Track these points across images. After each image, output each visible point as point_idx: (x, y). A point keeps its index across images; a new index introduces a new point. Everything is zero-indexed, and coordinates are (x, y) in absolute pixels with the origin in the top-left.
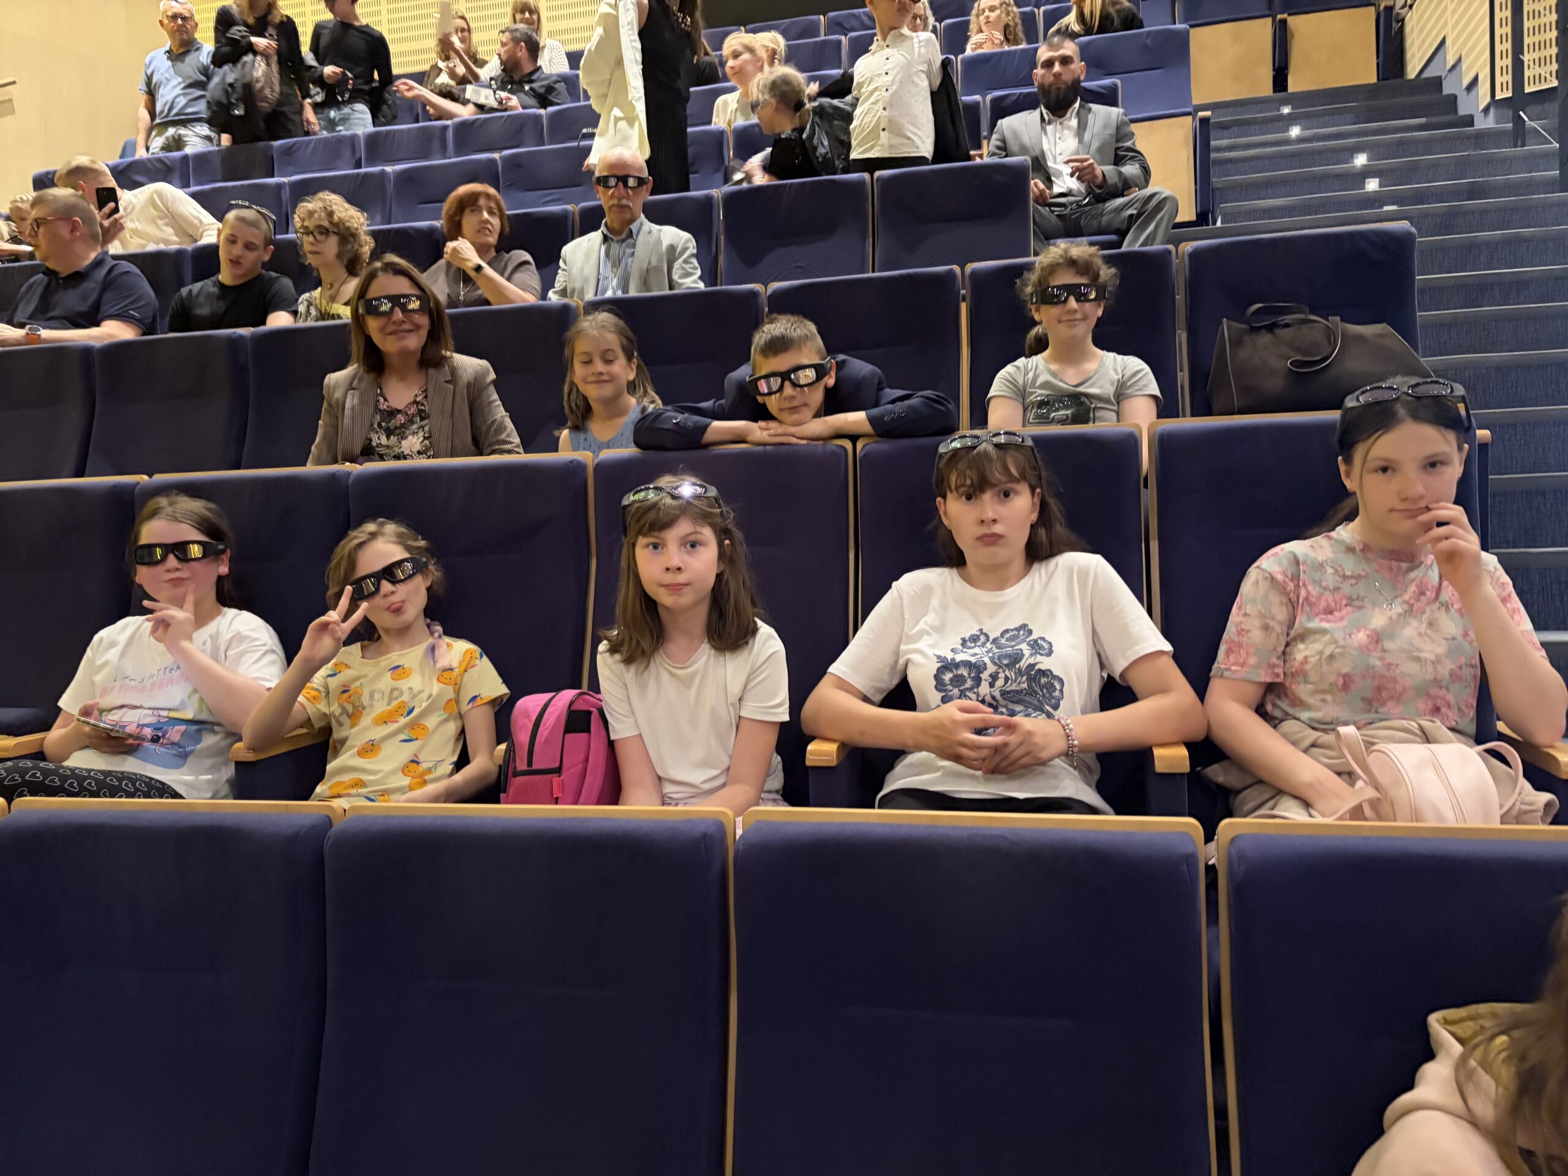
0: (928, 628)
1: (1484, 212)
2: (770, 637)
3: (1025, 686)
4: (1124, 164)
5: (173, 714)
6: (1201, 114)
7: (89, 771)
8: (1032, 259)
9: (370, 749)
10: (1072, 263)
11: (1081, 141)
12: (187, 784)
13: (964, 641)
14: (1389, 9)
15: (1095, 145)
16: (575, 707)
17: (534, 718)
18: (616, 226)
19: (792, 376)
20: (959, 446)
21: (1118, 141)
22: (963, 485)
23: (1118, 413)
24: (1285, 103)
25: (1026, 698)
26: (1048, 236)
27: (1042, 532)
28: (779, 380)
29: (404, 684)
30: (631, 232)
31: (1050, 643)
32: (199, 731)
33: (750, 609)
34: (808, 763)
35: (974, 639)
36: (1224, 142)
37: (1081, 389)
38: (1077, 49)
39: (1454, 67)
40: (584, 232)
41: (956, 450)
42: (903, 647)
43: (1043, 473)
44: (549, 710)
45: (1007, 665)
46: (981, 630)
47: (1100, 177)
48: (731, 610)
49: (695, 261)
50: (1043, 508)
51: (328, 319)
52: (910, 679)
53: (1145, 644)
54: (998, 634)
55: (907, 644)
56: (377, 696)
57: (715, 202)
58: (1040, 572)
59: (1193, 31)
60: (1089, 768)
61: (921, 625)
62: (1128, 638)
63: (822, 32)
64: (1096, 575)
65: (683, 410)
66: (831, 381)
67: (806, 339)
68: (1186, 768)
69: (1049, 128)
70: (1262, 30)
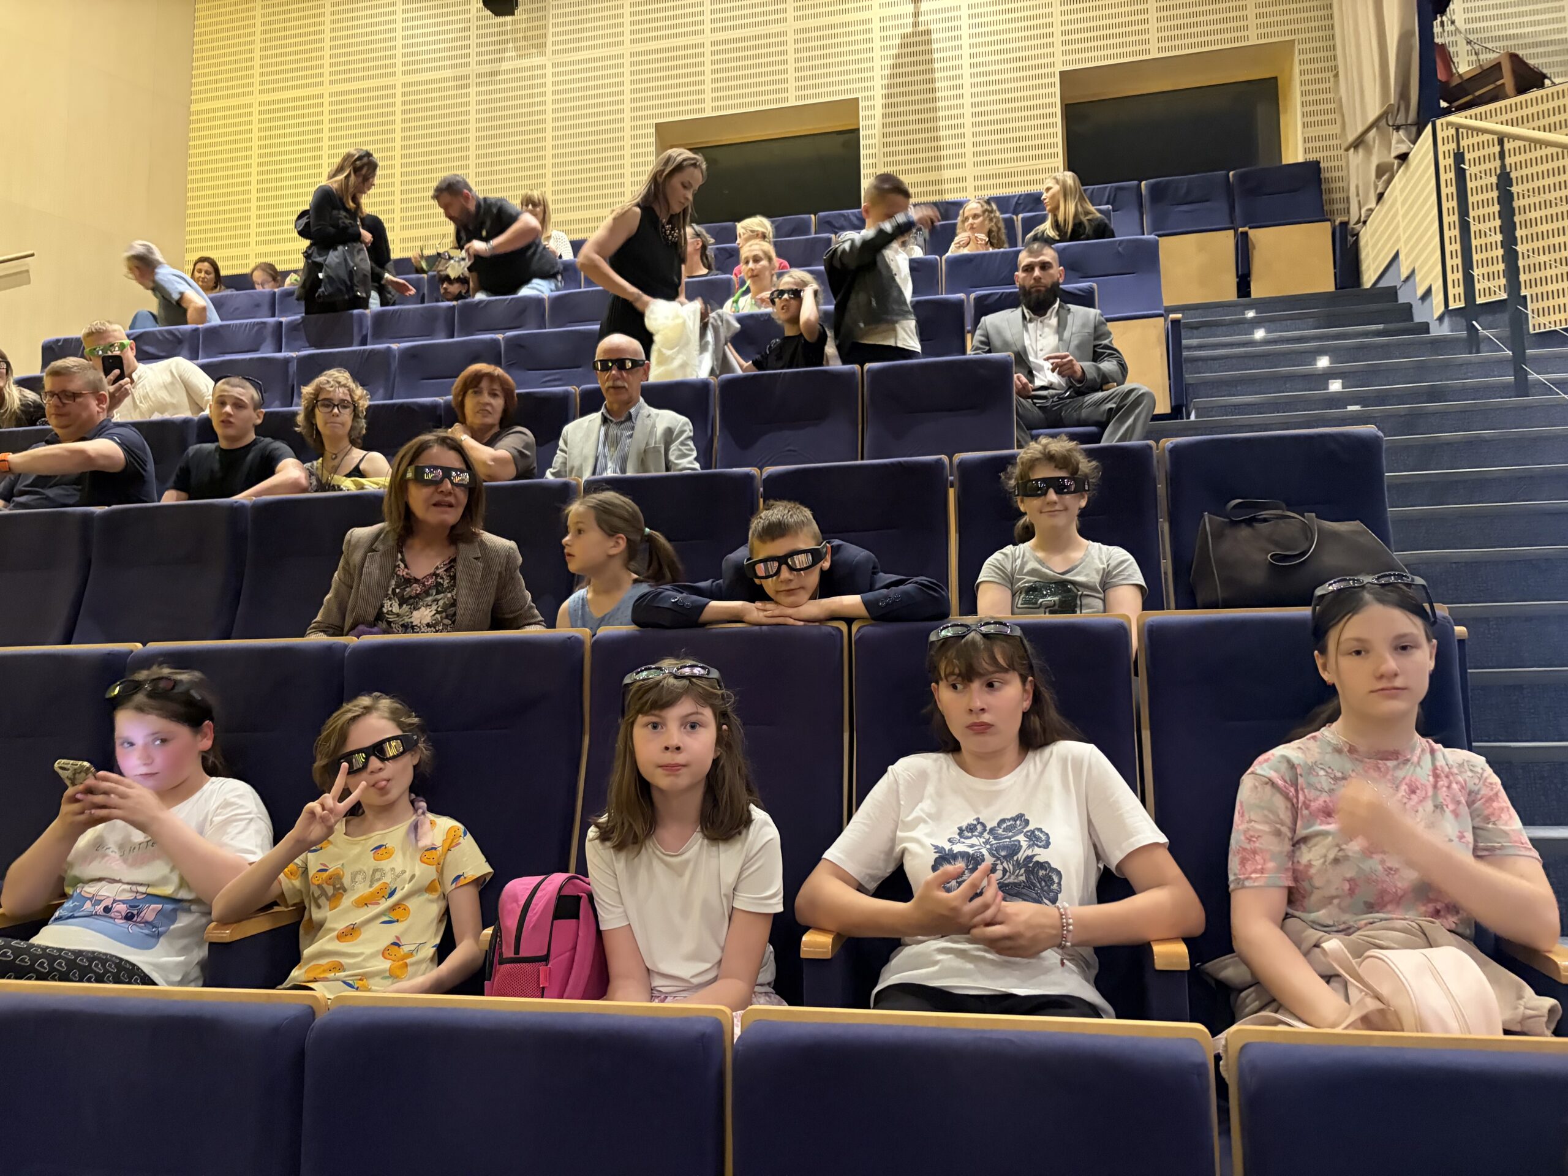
0: (924, 816)
1: (1444, 414)
2: (766, 823)
3: (1023, 878)
4: (1102, 360)
5: (151, 890)
6: (1172, 316)
7: (60, 950)
8: (1016, 451)
9: (350, 933)
10: (1050, 458)
11: (1061, 339)
12: (158, 967)
13: (961, 830)
14: (1344, 224)
15: (1075, 342)
16: (565, 892)
17: (522, 903)
18: (616, 407)
19: (789, 561)
20: (949, 634)
21: (1096, 339)
22: (952, 673)
23: (1104, 600)
24: (1250, 307)
25: (1024, 891)
26: (1031, 427)
27: (1036, 721)
28: (776, 564)
29: (386, 865)
30: (630, 414)
31: (1047, 834)
32: (175, 911)
33: (744, 795)
34: (802, 956)
35: (971, 828)
36: (1194, 342)
37: (1068, 577)
38: (1056, 255)
39: (1408, 278)
40: (584, 413)
41: (947, 639)
42: (899, 834)
43: (1034, 662)
44: (538, 894)
45: (1005, 857)
46: (978, 819)
47: (1079, 373)
48: (724, 797)
49: (691, 443)
50: (1037, 698)
51: (328, 490)
52: (907, 868)
53: (1139, 836)
54: (995, 824)
55: (901, 831)
56: (359, 878)
57: (712, 388)
58: (1034, 762)
59: (1161, 240)
60: (1088, 965)
61: (917, 812)
62: (1124, 831)
63: (813, 229)
64: (1090, 766)
65: (680, 589)
66: (826, 564)
67: (801, 524)
68: (1186, 965)
69: (1030, 326)
70: (1225, 241)
